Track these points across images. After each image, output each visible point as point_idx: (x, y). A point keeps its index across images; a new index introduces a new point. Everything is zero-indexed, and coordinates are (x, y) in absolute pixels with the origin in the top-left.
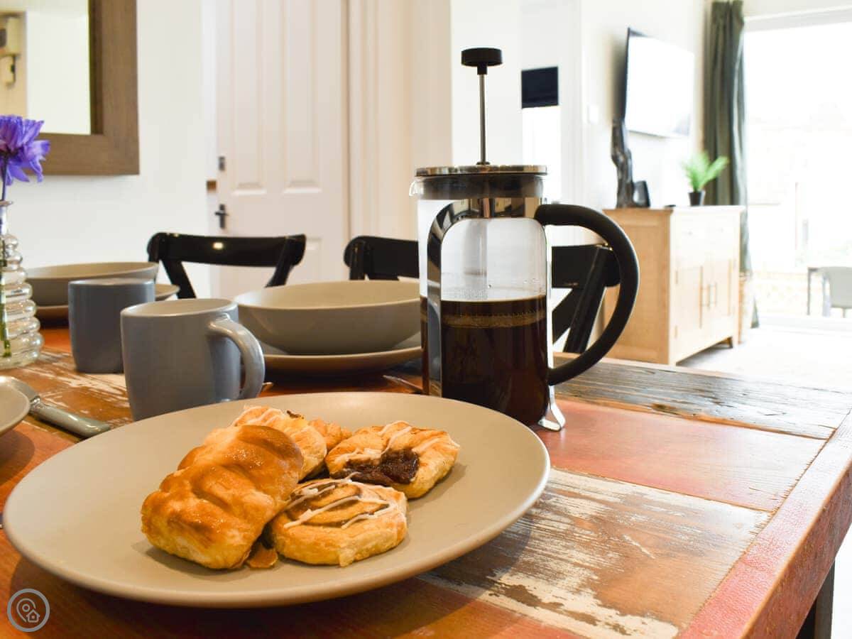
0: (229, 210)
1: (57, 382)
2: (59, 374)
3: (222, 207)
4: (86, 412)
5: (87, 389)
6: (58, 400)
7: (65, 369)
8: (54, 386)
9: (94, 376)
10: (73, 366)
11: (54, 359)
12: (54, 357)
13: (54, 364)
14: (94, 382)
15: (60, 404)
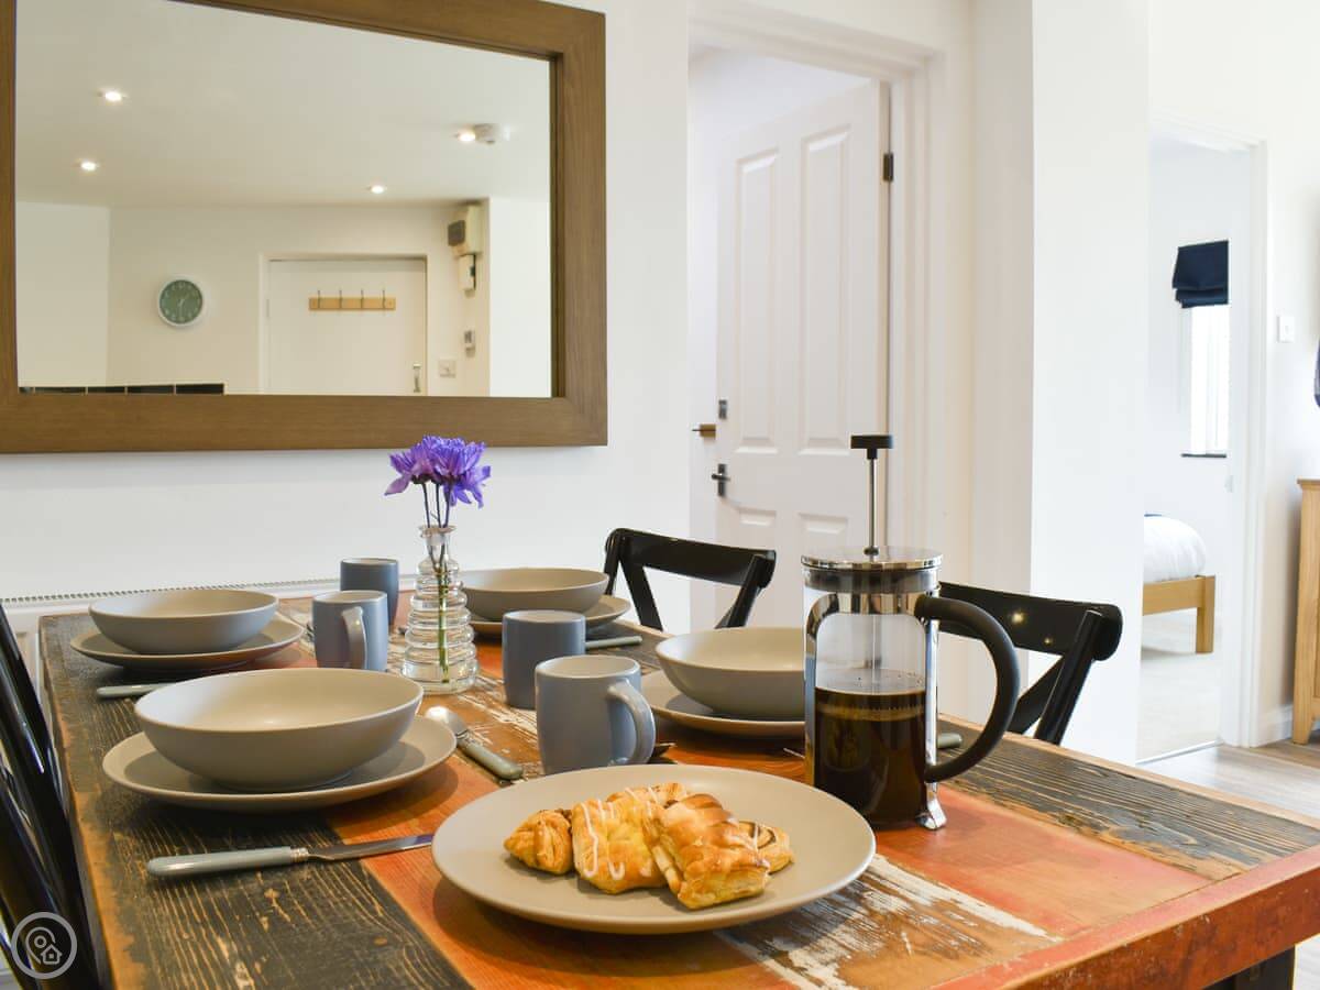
0: (729, 473)
1: (488, 716)
2: (491, 707)
3: (722, 468)
4: (507, 752)
5: (512, 726)
6: (484, 735)
7: (496, 701)
8: (485, 719)
9: (522, 712)
10: (503, 697)
11: (489, 687)
12: (489, 684)
13: (489, 693)
14: (521, 720)
15: (487, 740)
